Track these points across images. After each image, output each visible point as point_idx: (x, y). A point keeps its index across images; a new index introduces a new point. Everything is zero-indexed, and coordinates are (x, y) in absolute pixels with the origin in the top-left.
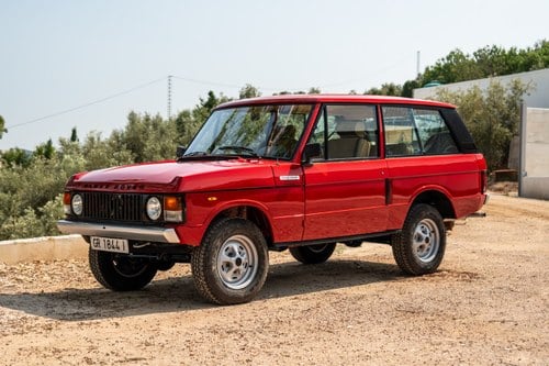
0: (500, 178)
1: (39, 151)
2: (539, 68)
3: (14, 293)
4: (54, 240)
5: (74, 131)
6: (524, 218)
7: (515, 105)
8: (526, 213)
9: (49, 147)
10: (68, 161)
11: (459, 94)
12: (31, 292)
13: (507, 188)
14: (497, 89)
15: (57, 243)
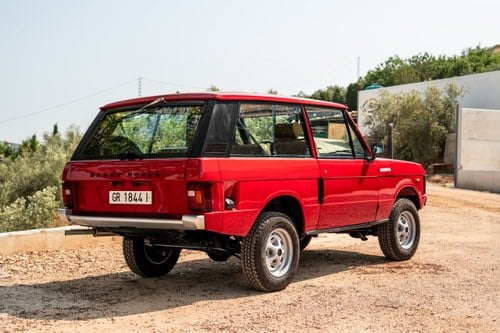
0: (437, 170)
1: (25, 145)
2: (469, 73)
3: (11, 284)
4: (46, 233)
5: (56, 127)
6: (467, 209)
7: (450, 106)
8: (467, 204)
9: (33, 140)
10: (51, 154)
11: (401, 96)
12: (27, 284)
13: (444, 180)
14: (434, 91)
15: (48, 235)
